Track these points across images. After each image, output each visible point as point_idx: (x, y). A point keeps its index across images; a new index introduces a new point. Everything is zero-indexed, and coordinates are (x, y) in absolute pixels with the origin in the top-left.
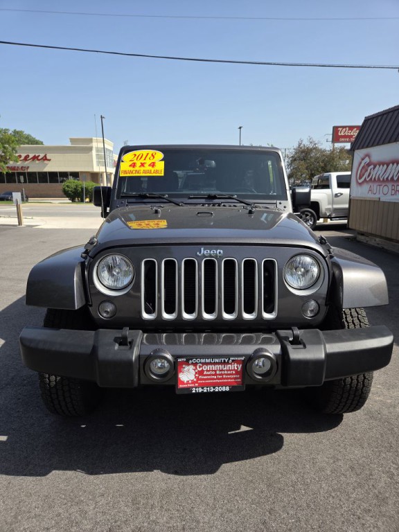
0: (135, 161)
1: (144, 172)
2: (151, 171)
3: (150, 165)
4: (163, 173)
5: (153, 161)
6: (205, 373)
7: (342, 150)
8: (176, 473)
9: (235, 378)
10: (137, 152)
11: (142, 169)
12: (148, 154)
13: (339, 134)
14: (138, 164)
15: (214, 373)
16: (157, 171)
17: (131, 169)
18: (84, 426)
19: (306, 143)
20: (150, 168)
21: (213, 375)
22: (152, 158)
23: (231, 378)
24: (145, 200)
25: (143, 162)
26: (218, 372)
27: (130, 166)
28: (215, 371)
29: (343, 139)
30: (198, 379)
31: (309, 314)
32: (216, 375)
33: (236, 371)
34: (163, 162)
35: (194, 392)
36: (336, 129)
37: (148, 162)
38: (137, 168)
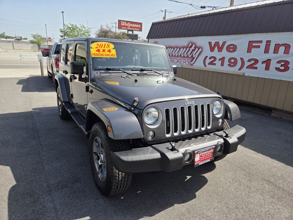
0: (99, 48)
1: (106, 55)
2: (109, 54)
3: (108, 51)
4: (116, 56)
5: (109, 49)
6: (203, 156)
7: (124, 34)
8: (183, 202)
9: (211, 155)
10: (99, 43)
11: (104, 53)
12: (105, 44)
13: (122, 25)
14: (101, 50)
15: (205, 155)
16: (112, 55)
17: (98, 53)
18: (123, 198)
19: (105, 28)
20: (108, 53)
21: (205, 156)
22: (108, 47)
23: (210, 156)
24: (110, 72)
25: (104, 49)
26: (206, 154)
27: (97, 51)
28: (205, 154)
29: (123, 28)
30: (200, 159)
31: (220, 124)
32: (206, 156)
33: (212, 152)
34: (115, 50)
35: (200, 165)
36: (120, 21)
37: (107, 49)
38: (101, 53)
